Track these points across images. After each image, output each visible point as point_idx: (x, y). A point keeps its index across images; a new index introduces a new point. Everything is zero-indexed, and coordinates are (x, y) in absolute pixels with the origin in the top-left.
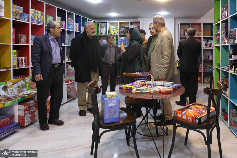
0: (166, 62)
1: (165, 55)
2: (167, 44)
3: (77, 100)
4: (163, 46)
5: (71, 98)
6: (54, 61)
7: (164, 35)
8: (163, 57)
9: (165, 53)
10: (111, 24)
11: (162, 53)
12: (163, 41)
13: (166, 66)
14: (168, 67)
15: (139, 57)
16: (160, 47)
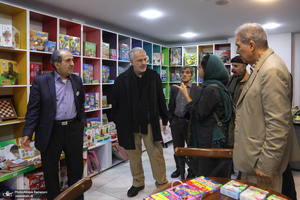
0: (277, 136)
1: (274, 120)
2: (280, 93)
3: (128, 164)
4: (266, 97)
5: (119, 159)
6: (59, 117)
7: (271, 70)
8: (266, 124)
9: (275, 116)
10: (188, 49)
11: (265, 114)
12: (267, 84)
13: (278, 146)
14: (281, 148)
15: (221, 114)
16: (258, 97)
